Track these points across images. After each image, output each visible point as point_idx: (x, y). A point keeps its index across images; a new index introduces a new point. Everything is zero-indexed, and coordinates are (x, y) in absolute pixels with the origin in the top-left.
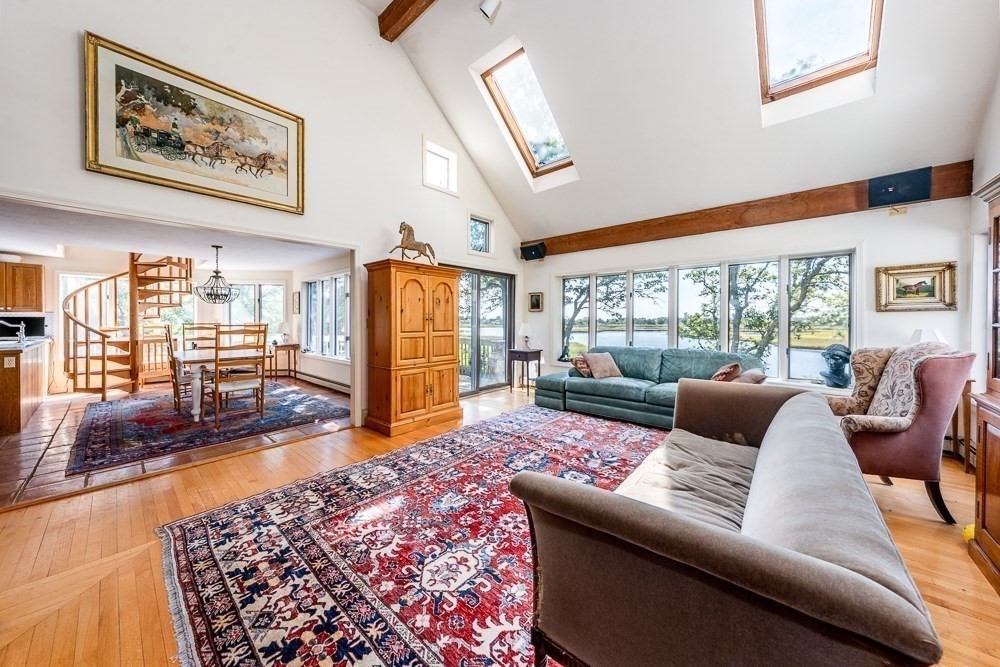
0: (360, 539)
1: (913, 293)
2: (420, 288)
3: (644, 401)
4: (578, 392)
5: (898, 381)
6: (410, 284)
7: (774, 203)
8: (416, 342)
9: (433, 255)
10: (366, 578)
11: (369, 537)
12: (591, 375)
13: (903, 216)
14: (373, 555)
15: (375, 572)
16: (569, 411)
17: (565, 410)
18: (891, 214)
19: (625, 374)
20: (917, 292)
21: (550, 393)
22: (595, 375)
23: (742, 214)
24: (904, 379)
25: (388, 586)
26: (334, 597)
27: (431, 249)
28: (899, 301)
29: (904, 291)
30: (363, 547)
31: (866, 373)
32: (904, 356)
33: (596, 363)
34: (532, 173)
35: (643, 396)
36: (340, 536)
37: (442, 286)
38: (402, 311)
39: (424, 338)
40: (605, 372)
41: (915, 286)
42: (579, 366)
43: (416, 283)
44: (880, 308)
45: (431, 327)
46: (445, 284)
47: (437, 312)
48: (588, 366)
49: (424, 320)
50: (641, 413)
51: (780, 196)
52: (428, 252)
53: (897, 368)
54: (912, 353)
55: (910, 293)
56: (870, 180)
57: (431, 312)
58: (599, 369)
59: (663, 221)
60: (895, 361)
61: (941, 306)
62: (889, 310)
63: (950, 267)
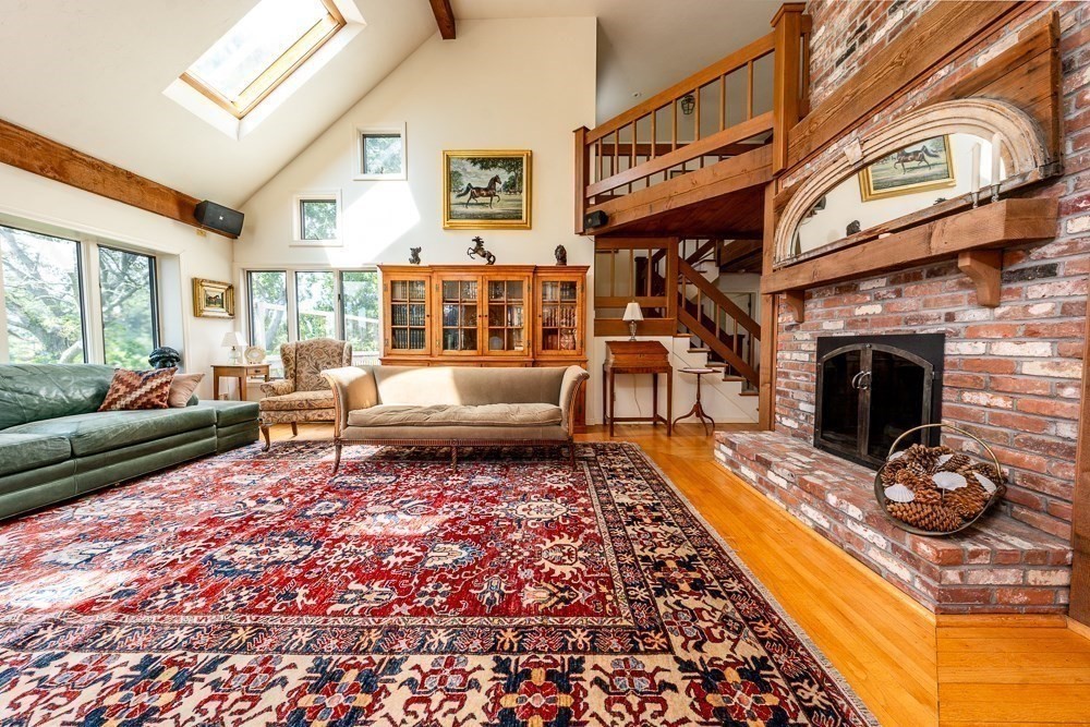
0: (578, 564)
3: (71, 456)
10: (596, 531)
11: (568, 561)
13: (204, 238)
14: (579, 543)
15: (587, 531)
18: (198, 234)
20: (215, 303)
24: (324, 360)
25: (586, 520)
26: (625, 530)
28: (207, 309)
29: (210, 301)
30: (581, 554)
32: (314, 346)
35: (69, 448)
36: (594, 580)
41: (215, 298)
44: (197, 314)
53: (312, 354)
54: (320, 344)
55: (212, 303)
60: (308, 350)
61: (227, 315)
62: (204, 316)
63: (231, 287)
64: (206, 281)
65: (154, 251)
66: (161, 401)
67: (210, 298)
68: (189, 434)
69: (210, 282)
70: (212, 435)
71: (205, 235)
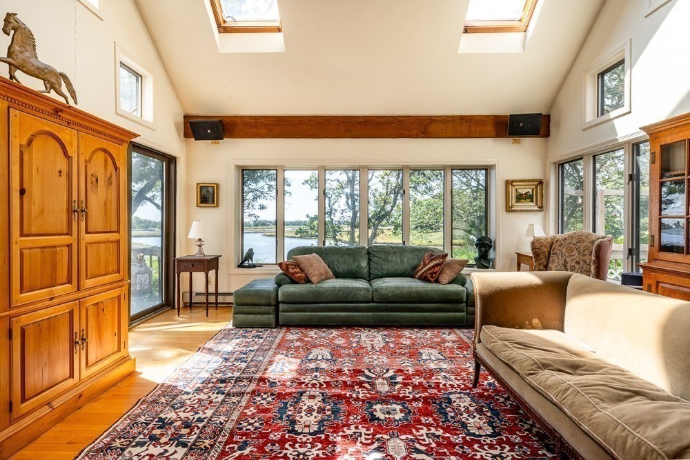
1: (523, 199)
2: (60, 150)
3: (372, 301)
4: (293, 301)
5: (568, 260)
6: (41, 139)
7: (448, 121)
8: (54, 255)
9: (74, 97)
12: (308, 281)
13: (519, 145)
16: (282, 326)
17: (278, 325)
18: (513, 143)
19: (338, 275)
20: (525, 199)
21: (256, 309)
22: (314, 279)
23: (426, 126)
24: (573, 258)
27: (69, 85)
28: (517, 204)
29: (520, 198)
31: (542, 256)
32: (567, 242)
33: (311, 265)
34: (219, 26)
35: (371, 297)
37: (102, 154)
38: (22, 192)
39: (69, 246)
40: (322, 274)
41: (525, 194)
42: (291, 271)
43: (51, 140)
44: (509, 209)
45: (83, 225)
46: (105, 151)
47: (93, 199)
48: (302, 270)
49: (71, 211)
50: (370, 314)
51: (453, 116)
52: (64, 89)
53: (564, 250)
54: (574, 239)
55: (522, 199)
56: (511, 115)
57: (83, 197)
58: (316, 272)
59: (362, 120)
60: (561, 245)
61: (536, 208)
62: (512, 211)
63: (541, 182)
64: (516, 181)
65: (486, 166)
66: (432, 277)
67: (521, 195)
68: (437, 305)
69: (520, 181)
70: (461, 311)
71: (519, 143)
